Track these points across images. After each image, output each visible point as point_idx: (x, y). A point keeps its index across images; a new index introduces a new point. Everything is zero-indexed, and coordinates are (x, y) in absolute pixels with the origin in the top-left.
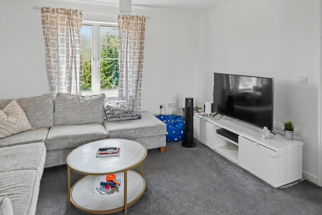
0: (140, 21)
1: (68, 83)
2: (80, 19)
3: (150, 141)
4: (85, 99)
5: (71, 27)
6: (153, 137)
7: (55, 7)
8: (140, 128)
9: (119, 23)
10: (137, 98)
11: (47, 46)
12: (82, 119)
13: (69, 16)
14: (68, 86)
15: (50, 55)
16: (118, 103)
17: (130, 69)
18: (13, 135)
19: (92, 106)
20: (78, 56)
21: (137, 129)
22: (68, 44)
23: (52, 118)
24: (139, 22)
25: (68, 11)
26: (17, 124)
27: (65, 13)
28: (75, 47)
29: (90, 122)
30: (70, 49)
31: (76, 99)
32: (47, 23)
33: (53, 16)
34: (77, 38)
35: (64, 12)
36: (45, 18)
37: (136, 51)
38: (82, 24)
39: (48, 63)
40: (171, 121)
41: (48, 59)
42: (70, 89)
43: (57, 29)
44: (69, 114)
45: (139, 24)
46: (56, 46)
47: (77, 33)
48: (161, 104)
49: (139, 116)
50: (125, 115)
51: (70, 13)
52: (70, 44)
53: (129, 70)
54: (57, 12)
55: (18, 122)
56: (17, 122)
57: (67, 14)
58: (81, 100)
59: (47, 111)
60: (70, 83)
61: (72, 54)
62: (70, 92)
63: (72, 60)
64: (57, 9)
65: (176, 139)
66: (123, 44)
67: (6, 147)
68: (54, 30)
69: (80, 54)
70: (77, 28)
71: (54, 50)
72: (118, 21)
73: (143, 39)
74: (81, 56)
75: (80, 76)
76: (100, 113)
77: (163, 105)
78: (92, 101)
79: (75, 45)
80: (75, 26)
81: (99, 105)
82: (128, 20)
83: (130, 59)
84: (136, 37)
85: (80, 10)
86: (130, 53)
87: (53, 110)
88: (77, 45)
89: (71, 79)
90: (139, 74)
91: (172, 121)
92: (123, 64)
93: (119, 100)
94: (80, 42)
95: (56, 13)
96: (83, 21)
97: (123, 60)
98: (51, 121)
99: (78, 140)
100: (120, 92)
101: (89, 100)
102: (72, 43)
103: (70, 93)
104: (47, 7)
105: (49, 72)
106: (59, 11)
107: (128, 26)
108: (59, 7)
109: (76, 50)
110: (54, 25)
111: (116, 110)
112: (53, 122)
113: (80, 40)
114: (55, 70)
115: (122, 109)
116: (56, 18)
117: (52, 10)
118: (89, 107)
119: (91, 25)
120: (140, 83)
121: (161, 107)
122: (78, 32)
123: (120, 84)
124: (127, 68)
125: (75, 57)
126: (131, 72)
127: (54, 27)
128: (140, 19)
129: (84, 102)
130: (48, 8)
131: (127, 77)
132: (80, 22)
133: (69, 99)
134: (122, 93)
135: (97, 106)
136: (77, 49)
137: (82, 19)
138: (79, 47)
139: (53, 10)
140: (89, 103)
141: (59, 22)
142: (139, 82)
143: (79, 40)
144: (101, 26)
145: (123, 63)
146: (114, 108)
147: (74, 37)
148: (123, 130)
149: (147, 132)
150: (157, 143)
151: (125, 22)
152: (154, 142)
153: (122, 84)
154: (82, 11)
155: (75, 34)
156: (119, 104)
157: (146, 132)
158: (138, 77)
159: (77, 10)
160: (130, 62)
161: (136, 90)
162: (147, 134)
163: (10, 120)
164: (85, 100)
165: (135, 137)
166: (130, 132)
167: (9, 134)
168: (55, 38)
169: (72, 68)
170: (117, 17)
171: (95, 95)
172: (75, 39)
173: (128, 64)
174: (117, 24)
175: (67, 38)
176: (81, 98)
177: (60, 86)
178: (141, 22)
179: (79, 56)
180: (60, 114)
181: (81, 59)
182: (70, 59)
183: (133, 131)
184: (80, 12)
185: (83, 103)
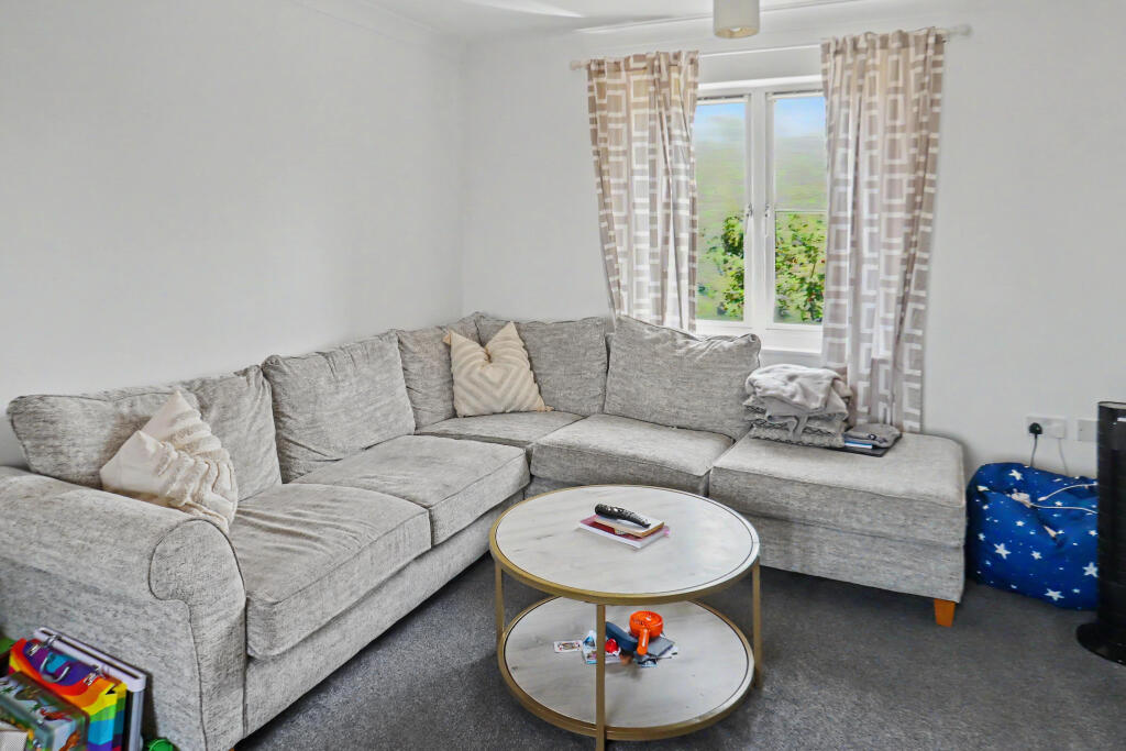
0: (917, 53)
1: (656, 289)
2: (690, 79)
3: (877, 552)
4: (691, 346)
5: (663, 110)
6: (889, 543)
7: (619, 56)
8: (830, 488)
9: (825, 72)
10: (900, 371)
11: (600, 173)
12: (673, 411)
13: (656, 75)
14: (657, 299)
15: (607, 200)
16: (792, 378)
17: (872, 249)
18: (494, 413)
19: (708, 374)
20: (684, 201)
21: (819, 487)
22: (653, 164)
23: (599, 390)
24: (912, 59)
25: (654, 59)
26: (504, 386)
27: (645, 68)
28: (676, 172)
29: (695, 426)
30: (662, 180)
31: (665, 342)
32: (603, 107)
33: (618, 81)
34: (679, 143)
35: (643, 65)
36: (595, 93)
37: (897, 176)
38: (700, 95)
39: (605, 224)
40: (1051, 501)
41: (603, 213)
42: (660, 307)
43: (627, 119)
44: (642, 386)
45: (914, 65)
46: (625, 173)
47: (681, 129)
48: (1037, 416)
49: (877, 443)
50: (815, 425)
51: (660, 66)
52: (661, 167)
53: (866, 253)
54: (627, 70)
55: (507, 381)
56: (502, 382)
57: (649, 69)
58: (680, 348)
59: (585, 365)
60: (663, 289)
61: (668, 195)
62: (660, 318)
63: (668, 216)
64: (627, 60)
65: (1055, 595)
66: (840, 151)
67: (473, 442)
68: (620, 126)
69: (691, 194)
70: (681, 111)
71: (618, 186)
72: (824, 66)
73: (934, 123)
74: (693, 200)
75: (689, 268)
76: (730, 401)
77: (1048, 421)
78: (711, 355)
79: (675, 166)
80: (676, 103)
81: (732, 374)
82: (861, 57)
83: (872, 211)
84: (899, 123)
85: (689, 52)
86: (871, 185)
87: (604, 367)
88: (682, 166)
89: (664, 275)
90: (909, 271)
91: (1059, 503)
92: (838, 232)
93: (825, 368)
94: (689, 156)
95: (623, 73)
96: (701, 87)
97: (842, 214)
98: (594, 397)
99: (608, 468)
100: (829, 339)
101: (702, 351)
102: (666, 162)
103: (662, 322)
104: (600, 58)
105: (605, 253)
106: (633, 64)
107: (860, 82)
108: (631, 54)
109: (678, 183)
110: (617, 109)
111: (773, 398)
112: (601, 402)
113: (692, 149)
114: (621, 245)
115: (797, 399)
116: (624, 87)
117: (612, 67)
118: (700, 376)
119: (741, 96)
120: (915, 311)
121: (1035, 430)
122: (685, 122)
123: (828, 307)
124: (855, 244)
125: (676, 207)
126: (875, 261)
127: (620, 115)
128: (917, 45)
129: (687, 353)
130: (600, 63)
131: (855, 282)
132: (690, 91)
133: (647, 337)
134: (836, 340)
135: (723, 373)
136: (683, 178)
137: (697, 80)
138: (687, 172)
139: (617, 63)
140: (701, 360)
141: (633, 99)
142: (911, 306)
143: (689, 148)
144: (775, 93)
145: (842, 227)
146: (766, 389)
147: (673, 142)
148: (762, 476)
149: (858, 510)
150: (909, 573)
151: (849, 67)
152: (893, 564)
153: (836, 306)
154: (697, 52)
155: (676, 132)
156: (798, 380)
157: (854, 512)
158: (906, 283)
159: (680, 52)
160: (871, 223)
161: (898, 338)
162: (859, 521)
163: (488, 374)
164: (691, 350)
165: (809, 517)
166: (787, 490)
167: (482, 409)
168: (621, 148)
169: (666, 241)
170: (820, 52)
171: (726, 338)
172: (676, 147)
173: (865, 231)
174: (818, 78)
175: (652, 146)
176: (681, 341)
177: (635, 294)
178: (921, 57)
179: (688, 202)
180: (617, 382)
181: (693, 212)
182: (660, 212)
183: (800, 492)
184: (691, 56)
185: (681, 358)
